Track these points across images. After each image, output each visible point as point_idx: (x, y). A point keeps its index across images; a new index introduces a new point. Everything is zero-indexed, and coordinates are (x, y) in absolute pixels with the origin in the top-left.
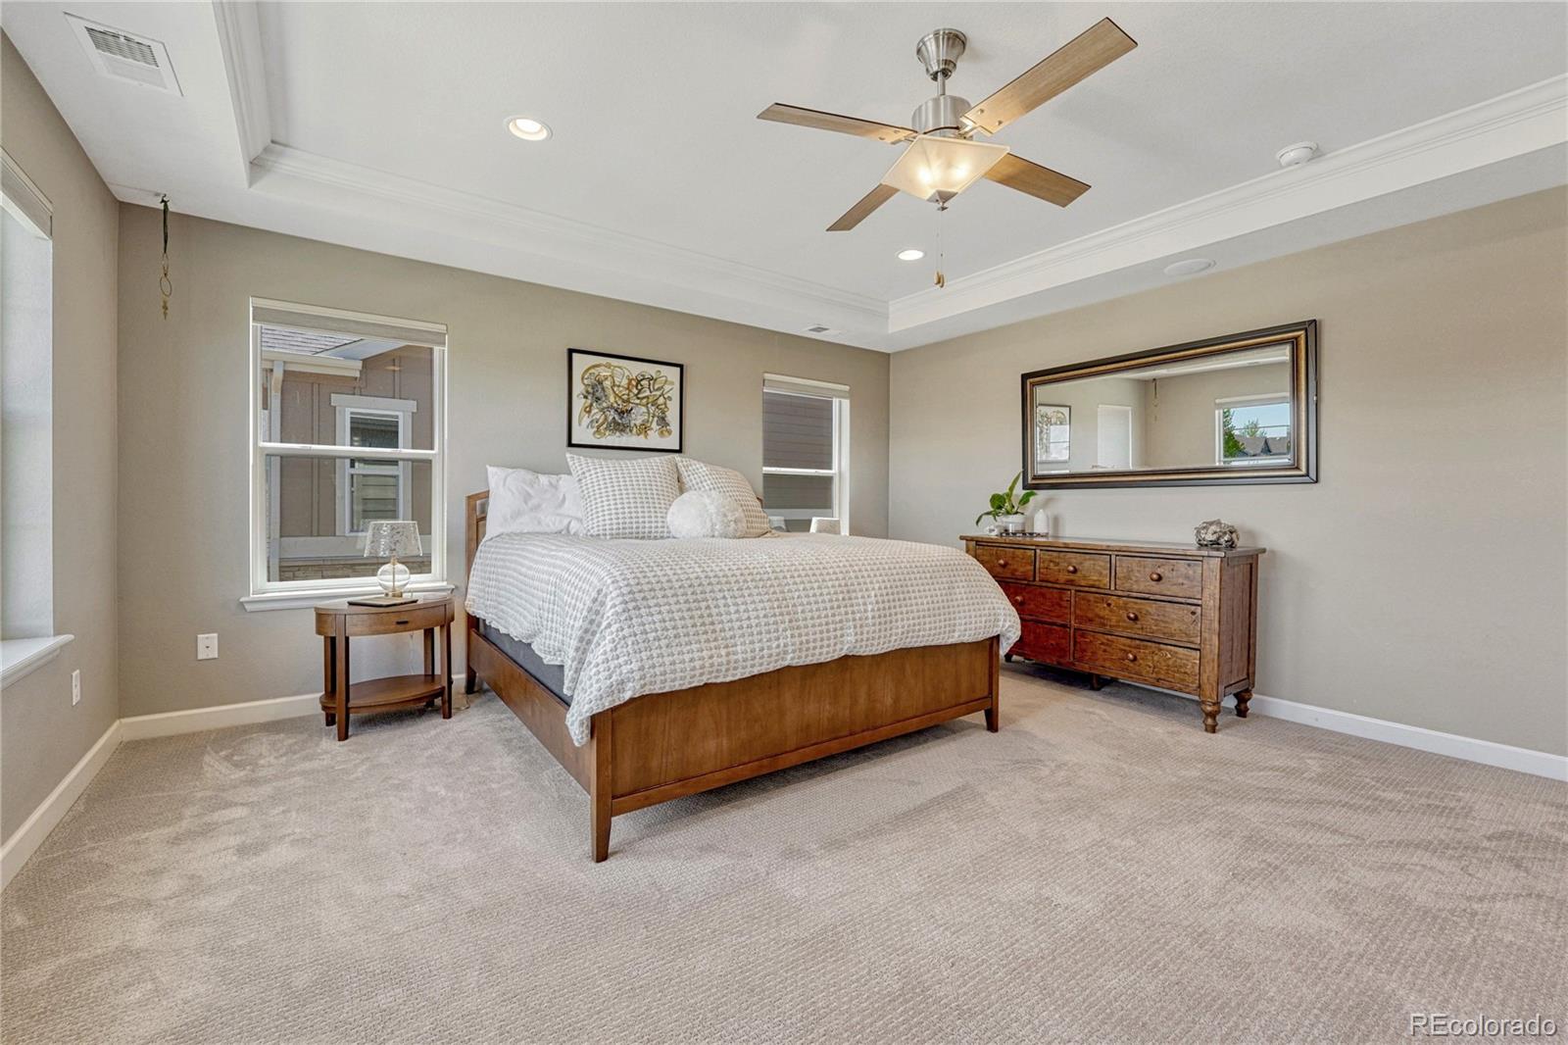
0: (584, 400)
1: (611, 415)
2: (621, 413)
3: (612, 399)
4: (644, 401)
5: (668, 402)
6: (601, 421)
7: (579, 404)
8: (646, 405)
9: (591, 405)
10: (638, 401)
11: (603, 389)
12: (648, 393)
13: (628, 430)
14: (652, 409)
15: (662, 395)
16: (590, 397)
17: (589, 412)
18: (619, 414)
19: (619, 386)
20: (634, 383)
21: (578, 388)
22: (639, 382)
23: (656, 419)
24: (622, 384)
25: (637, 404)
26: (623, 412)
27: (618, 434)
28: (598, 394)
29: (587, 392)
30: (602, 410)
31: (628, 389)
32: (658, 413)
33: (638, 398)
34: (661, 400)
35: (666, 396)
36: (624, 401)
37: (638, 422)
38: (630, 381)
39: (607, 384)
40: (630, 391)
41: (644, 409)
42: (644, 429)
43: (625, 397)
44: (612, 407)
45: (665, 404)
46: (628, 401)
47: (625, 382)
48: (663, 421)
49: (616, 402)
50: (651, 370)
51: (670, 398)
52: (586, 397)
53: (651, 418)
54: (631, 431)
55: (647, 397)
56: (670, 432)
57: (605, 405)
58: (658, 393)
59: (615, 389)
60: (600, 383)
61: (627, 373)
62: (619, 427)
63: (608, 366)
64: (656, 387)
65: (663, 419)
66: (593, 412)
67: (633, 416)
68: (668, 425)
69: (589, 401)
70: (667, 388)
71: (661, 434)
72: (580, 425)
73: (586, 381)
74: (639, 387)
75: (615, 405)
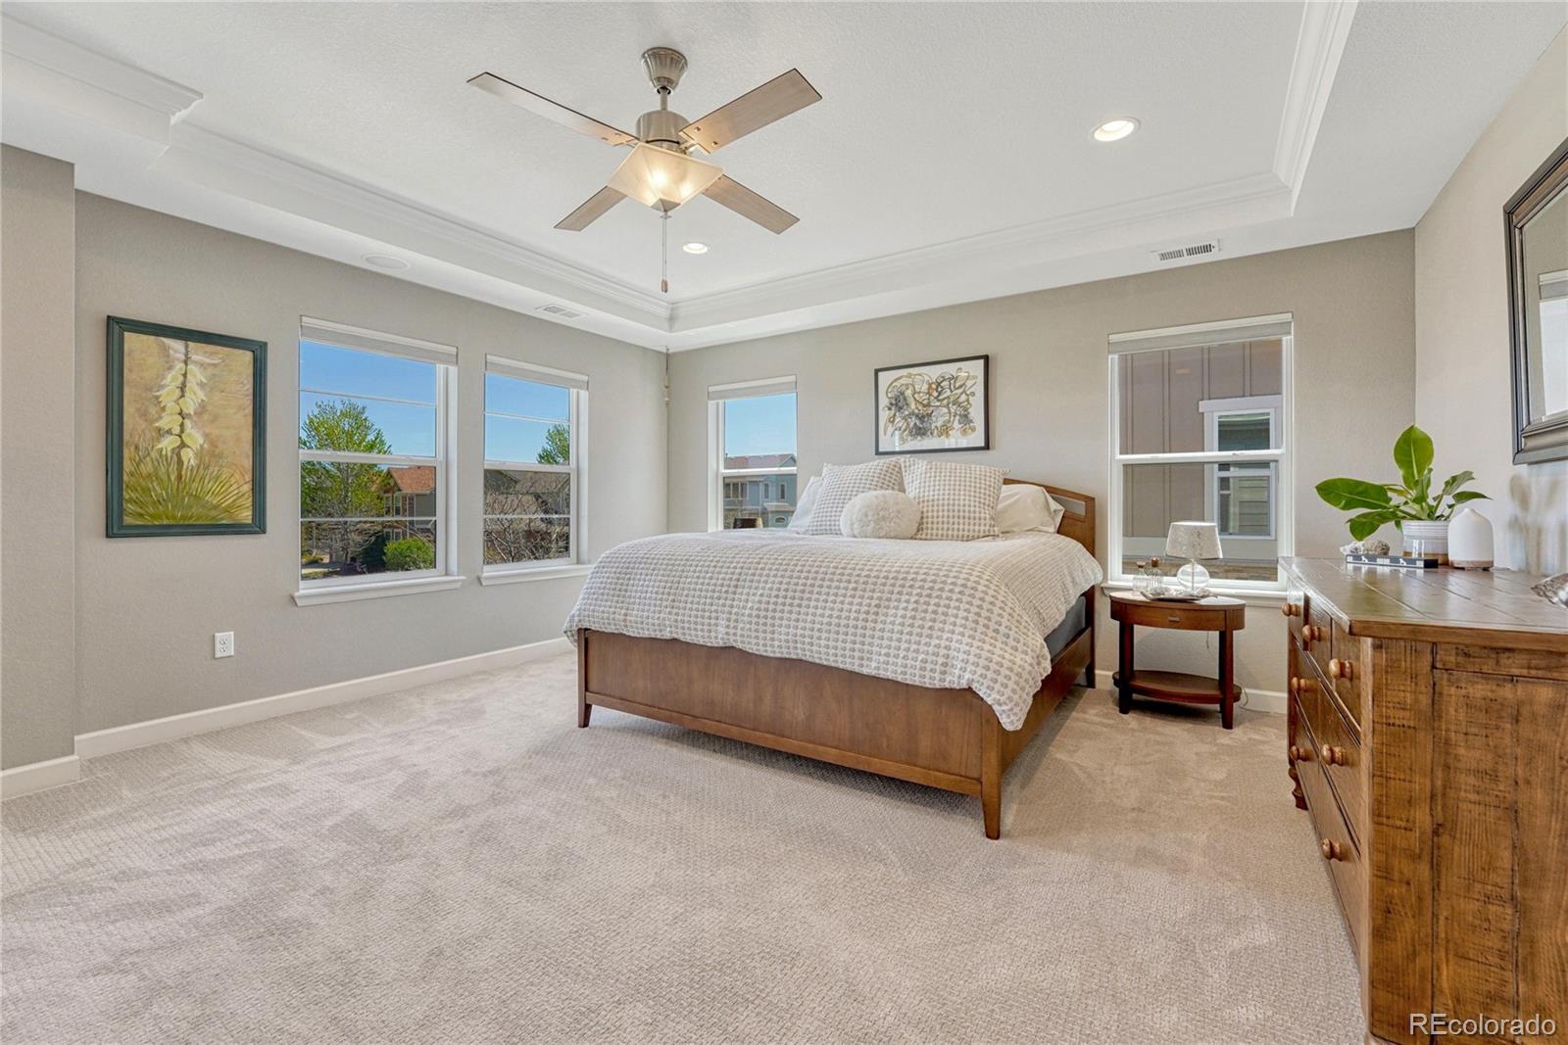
0: (888, 412)
1: (913, 421)
2: (921, 418)
3: (913, 406)
4: (945, 402)
5: (971, 398)
6: (904, 427)
7: (884, 415)
8: (947, 406)
9: (895, 415)
10: (938, 404)
11: (905, 399)
12: (948, 393)
13: (929, 433)
14: (953, 408)
15: (964, 392)
16: (893, 408)
17: (893, 422)
18: (920, 419)
19: (919, 392)
20: (934, 386)
21: (884, 401)
22: (939, 384)
23: (958, 417)
24: (922, 390)
25: (938, 406)
26: (923, 417)
27: (919, 438)
28: (900, 404)
29: (891, 404)
30: (905, 418)
31: (928, 393)
32: (960, 411)
33: (939, 401)
34: (963, 398)
35: (968, 393)
36: (924, 406)
37: (939, 424)
38: (930, 385)
39: (909, 393)
40: (930, 395)
41: (945, 410)
42: (945, 430)
43: (925, 402)
44: (913, 413)
45: (968, 400)
46: (928, 405)
47: (925, 387)
48: (965, 418)
49: (917, 408)
50: (950, 369)
51: (973, 394)
52: (890, 409)
53: (952, 418)
54: (932, 433)
55: (948, 397)
56: (973, 429)
57: (906, 413)
58: (961, 390)
59: (916, 396)
60: (902, 393)
61: (927, 378)
62: (920, 432)
63: (909, 376)
64: (957, 385)
65: (966, 416)
66: (897, 421)
67: (934, 419)
68: (972, 421)
69: (893, 412)
70: (969, 383)
71: (964, 432)
72: (885, 434)
73: (889, 395)
74: (940, 389)
75: (916, 411)
